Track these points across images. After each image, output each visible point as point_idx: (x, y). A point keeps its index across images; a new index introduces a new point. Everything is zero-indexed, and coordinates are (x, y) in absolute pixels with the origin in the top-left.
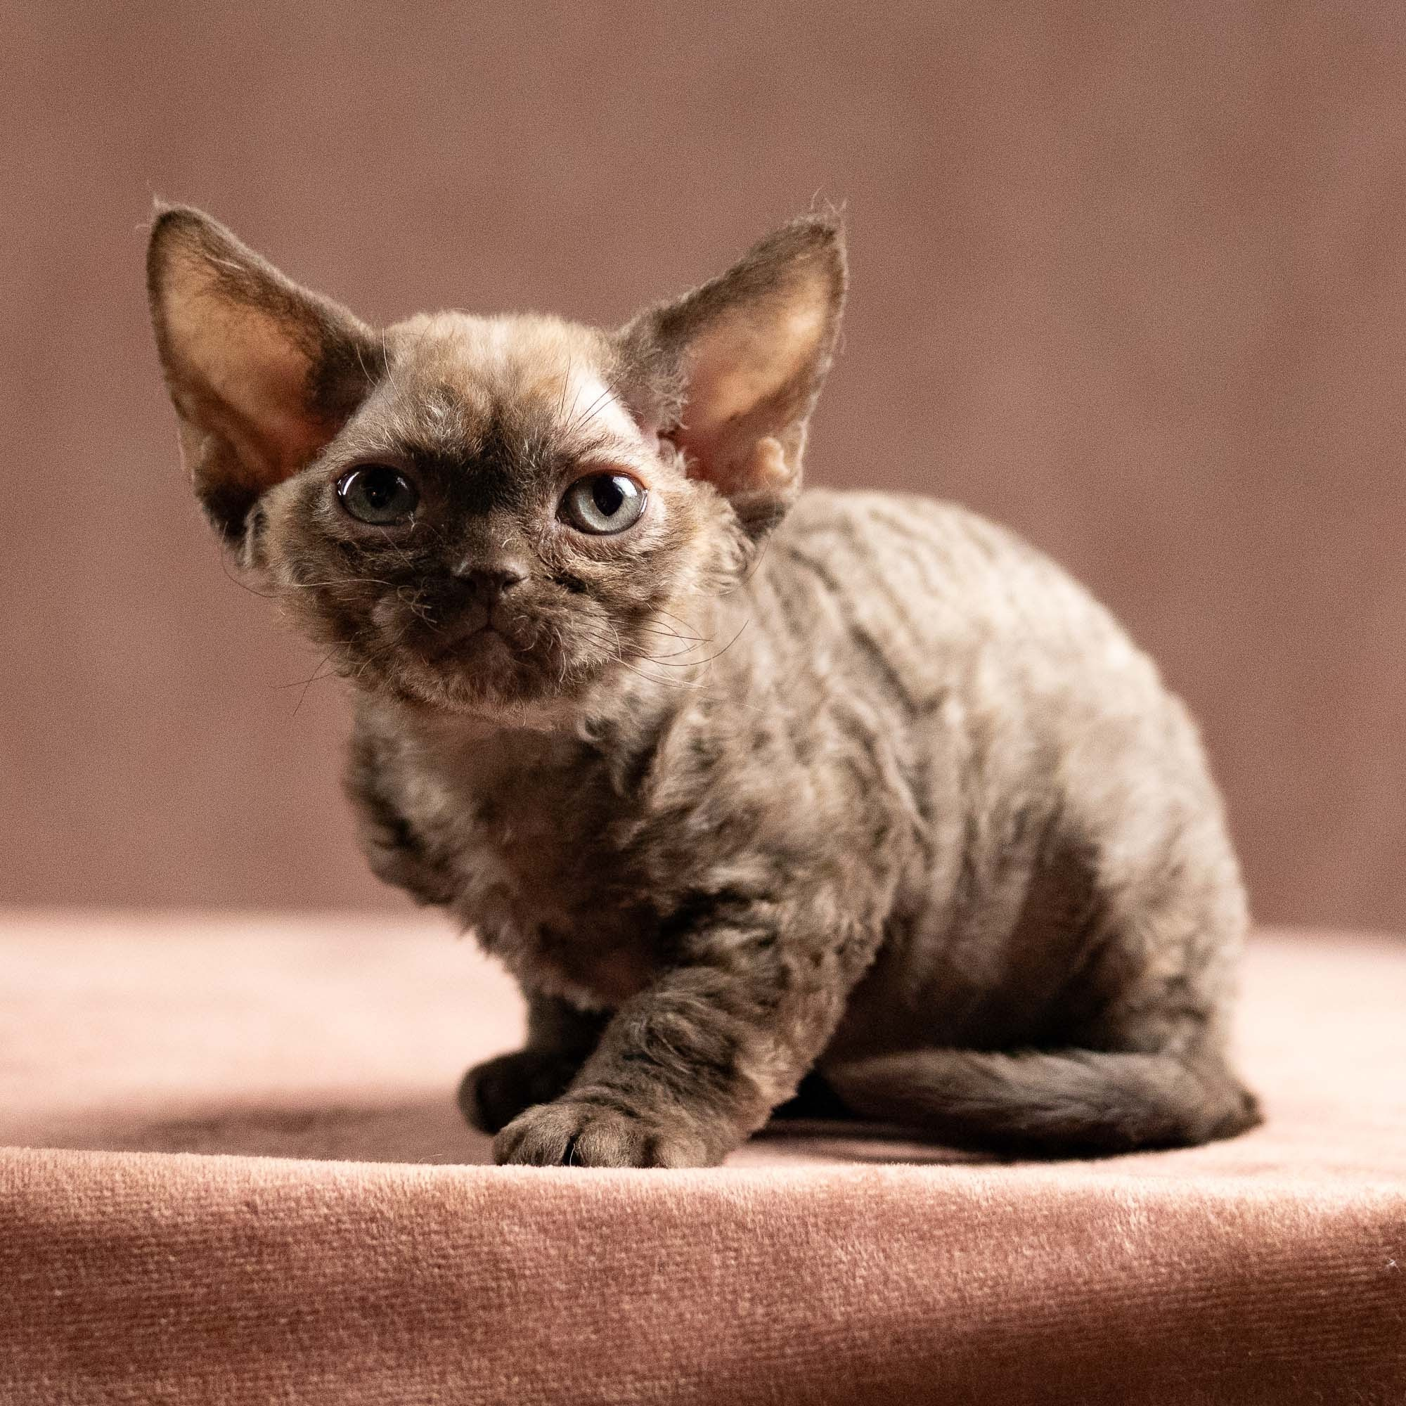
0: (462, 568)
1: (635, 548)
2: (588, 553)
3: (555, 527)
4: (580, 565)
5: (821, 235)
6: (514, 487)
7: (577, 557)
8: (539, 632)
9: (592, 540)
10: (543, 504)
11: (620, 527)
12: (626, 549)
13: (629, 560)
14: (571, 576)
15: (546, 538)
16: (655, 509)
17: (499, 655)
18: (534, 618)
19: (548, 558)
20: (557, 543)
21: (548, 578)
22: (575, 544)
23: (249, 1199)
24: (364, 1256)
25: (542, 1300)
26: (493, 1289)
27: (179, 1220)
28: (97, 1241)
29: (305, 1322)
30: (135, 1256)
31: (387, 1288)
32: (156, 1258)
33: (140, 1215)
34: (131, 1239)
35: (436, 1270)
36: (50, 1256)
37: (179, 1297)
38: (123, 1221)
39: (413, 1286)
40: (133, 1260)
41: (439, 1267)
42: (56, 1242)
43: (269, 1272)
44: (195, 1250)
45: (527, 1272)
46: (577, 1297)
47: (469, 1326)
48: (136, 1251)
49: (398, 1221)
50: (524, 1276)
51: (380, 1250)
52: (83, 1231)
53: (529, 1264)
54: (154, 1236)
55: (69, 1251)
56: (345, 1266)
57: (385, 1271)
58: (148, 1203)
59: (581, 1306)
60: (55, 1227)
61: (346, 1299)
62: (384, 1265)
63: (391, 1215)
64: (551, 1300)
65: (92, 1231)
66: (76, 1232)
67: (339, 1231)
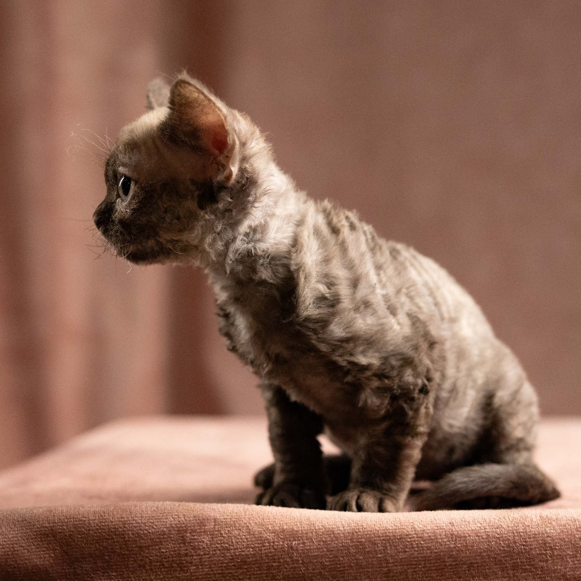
23: (450, 522)
24: (495, 542)
25: (563, 558)
26: (544, 554)
27: (425, 528)
28: (394, 536)
29: (473, 567)
30: (408, 542)
31: (504, 553)
32: (416, 542)
33: (410, 527)
34: (407, 535)
35: (523, 547)
36: (376, 542)
37: (425, 557)
38: (403, 529)
39: (514, 553)
40: (408, 543)
41: (524, 545)
42: (379, 537)
43: (459, 547)
44: (432, 539)
45: (557, 548)
46: (576, 557)
47: (536, 568)
48: (409, 540)
49: (507, 528)
50: (556, 549)
51: (501, 539)
52: (389, 533)
53: (557, 544)
54: (416, 534)
55: (384, 540)
56: (488, 545)
57: (503, 547)
58: (413, 523)
59: (578, 561)
60: (378, 531)
61: (489, 558)
62: (503, 545)
63: (504, 526)
64: (567, 558)
65: (392, 532)
66: (386, 533)
67: (485, 532)
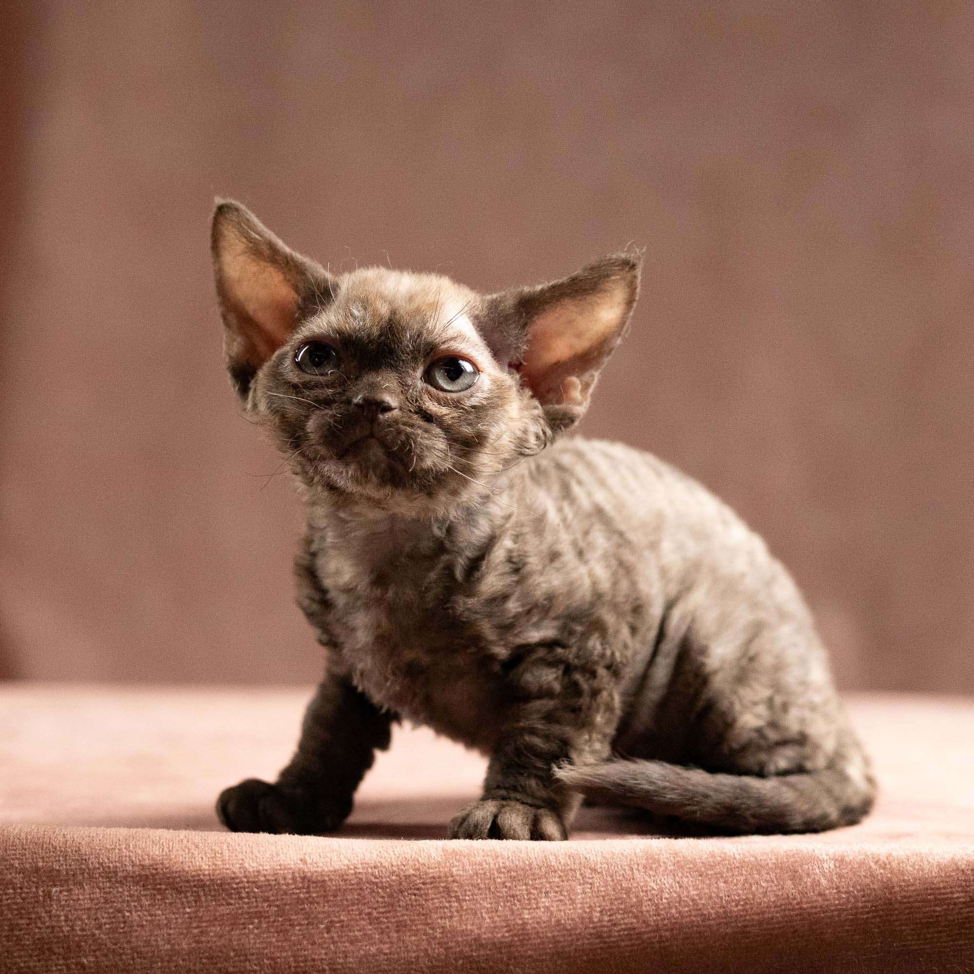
0: (358, 399)
1: (468, 403)
2: (439, 401)
3: (420, 384)
4: (433, 407)
5: (627, 265)
6: (397, 357)
7: (431, 402)
8: (401, 441)
9: (441, 394)
10: (414, 370)
11: (460, 389)
12: (462, 402)
13: (463, 409)
14: (425, 412)
15: (413, 389)
16: (483, 382)
17: (376, 453)
18: (399, 432)
19: (413, 401)
20: (420, 393)
21: (410, 411)
22: (431, 395)
23: (302, 858)
24: (370, 889)
25: (476, 913)
26: (447, 908)
27: (261, 868)
28: (212, 880)
29: (335, 927)
30: (234, 889)
31: (384, 907)
32: (247, 890)
33: (238, 866)
34: (233, 878)
35: (413, 897)
36: (183, 889)
37: (260, 912)
38: (227, 869)
39: (400, 906)
40: (233, 891)
41: (415, 895)
42: (188, 881)
43: (314, 898)
44: (270, 885)
45: (467, 898)
46: (497, 911)
47: (433, 929)
48: (235, 886)
49: (390, 868)
50: (466, 901)
51: (380, 885)
52: (204, 875)
53: (468, 893)
54: (246, 877)
55: (195, 886)
56: (359, 894)
57: (383, 897)
58: (242, 860)
59: (498, 916)
60: (187, 872)
61: (360, 914)
62: (382, 894)
63: (386, 864)
64: (481, 913)
65: (209, 875)
66: (199, 875)
67: (356, 873)
